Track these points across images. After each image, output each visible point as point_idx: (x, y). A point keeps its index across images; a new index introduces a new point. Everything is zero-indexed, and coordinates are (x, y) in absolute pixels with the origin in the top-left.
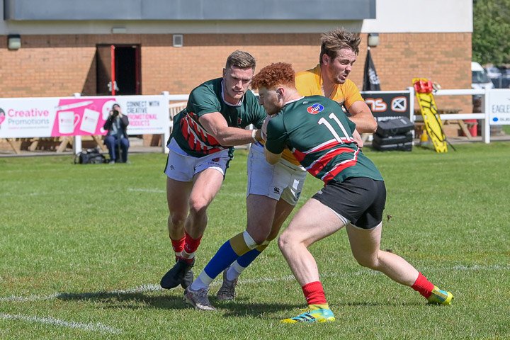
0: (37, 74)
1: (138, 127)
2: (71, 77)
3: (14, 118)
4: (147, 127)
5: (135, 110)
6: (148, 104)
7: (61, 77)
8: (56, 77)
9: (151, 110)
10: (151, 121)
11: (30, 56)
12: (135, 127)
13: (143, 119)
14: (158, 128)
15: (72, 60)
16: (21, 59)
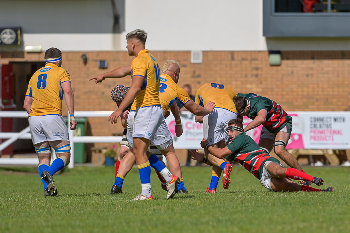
0: (300, 89)
1: (322, 142)
2: (336, 93)
3: (191, 130)
4: (331, 142)
5: (318, 126)
6: (332, 120)
7: (326, 93)
8: (320, 93)
9: (335, 126)
10: (336, 137)
11: (292, 72)
12: (319, 142)
13: (328, 134)
14: (343, 144)
15: (338, 75)
16: (283, 75)
